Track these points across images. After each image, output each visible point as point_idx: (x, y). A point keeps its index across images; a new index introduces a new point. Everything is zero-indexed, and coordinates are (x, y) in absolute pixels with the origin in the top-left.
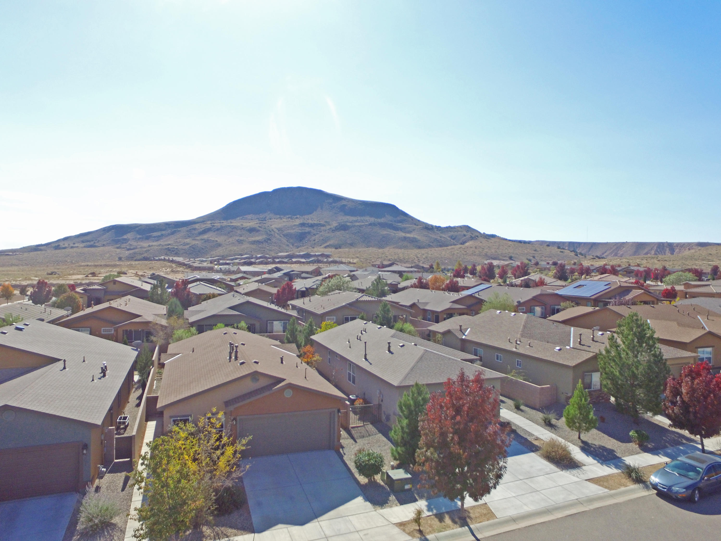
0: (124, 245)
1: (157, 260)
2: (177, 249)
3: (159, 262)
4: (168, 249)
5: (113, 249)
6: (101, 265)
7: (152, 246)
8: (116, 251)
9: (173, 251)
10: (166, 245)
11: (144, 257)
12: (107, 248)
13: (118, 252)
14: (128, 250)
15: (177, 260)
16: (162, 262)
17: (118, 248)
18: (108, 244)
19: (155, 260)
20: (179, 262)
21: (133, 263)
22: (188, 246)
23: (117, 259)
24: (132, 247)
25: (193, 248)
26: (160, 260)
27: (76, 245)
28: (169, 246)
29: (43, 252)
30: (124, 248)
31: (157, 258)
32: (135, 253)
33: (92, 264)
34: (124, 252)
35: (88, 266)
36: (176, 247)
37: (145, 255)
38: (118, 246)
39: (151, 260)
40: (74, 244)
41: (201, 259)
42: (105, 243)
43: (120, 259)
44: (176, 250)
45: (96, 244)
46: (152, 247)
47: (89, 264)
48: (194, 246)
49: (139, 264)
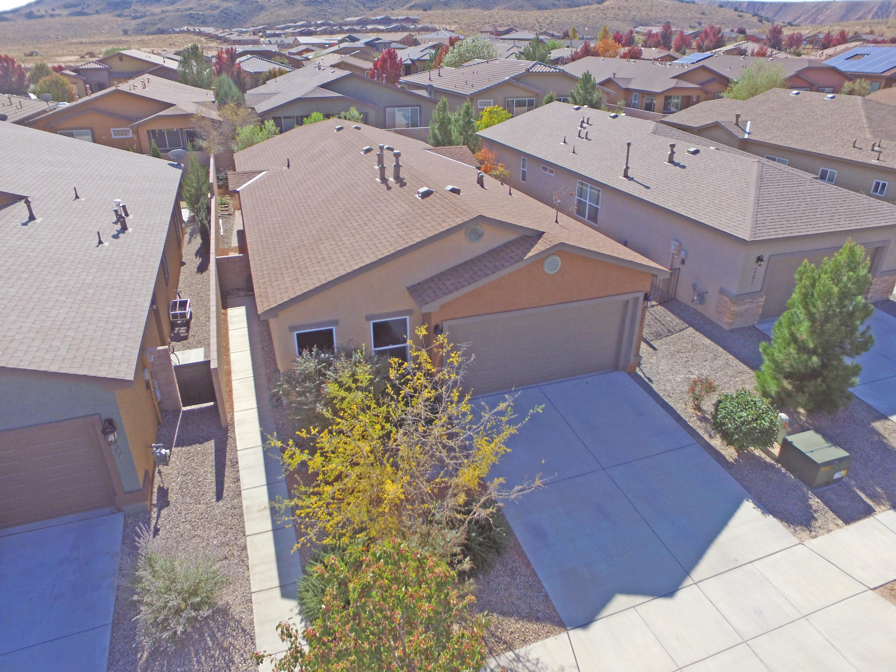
0: (126, 12)
1: (178, 33)
2: (202, 15)
3: (181, 35)
4: (191, 16)
5: (113, 18)
6: (100, 43)
7: (167, 11)
8: (117, 21)
9: (197, 18)
10: (186, 10)
11: (159, 29)
12: (103, 17)
13: (120, 23)
14: (135, 18)
15: (207, 32)
16: (185, 35)
17: (119, 16)
18: (103, 10)
19: (174, 32)
20: (209, 34)
21: (146, 38)
22: (218, 11)
23: (122, 33)
24: (139, 15)
25: (226, 13)
26: (181, 32)
27: (57, 12)
28: (191, 12)
29: (12, 23)
30: (127, 16)
31: (177, 30)
32: (145, 23)
33: (88, 40)
34: (128, 21)
35: (81, 43)
36: (201, 13)
37: (160, 26)
38: (118, 12)
39: (170, 33)
40: (53, 10)
41: (240, 29)
42: (98, 8)
43: (125, 32)
44: (202, 17)
45: (86, 11)
46: (167, 14)
47: (84, 40)
48: (226, 11)
49: (153, 39)
